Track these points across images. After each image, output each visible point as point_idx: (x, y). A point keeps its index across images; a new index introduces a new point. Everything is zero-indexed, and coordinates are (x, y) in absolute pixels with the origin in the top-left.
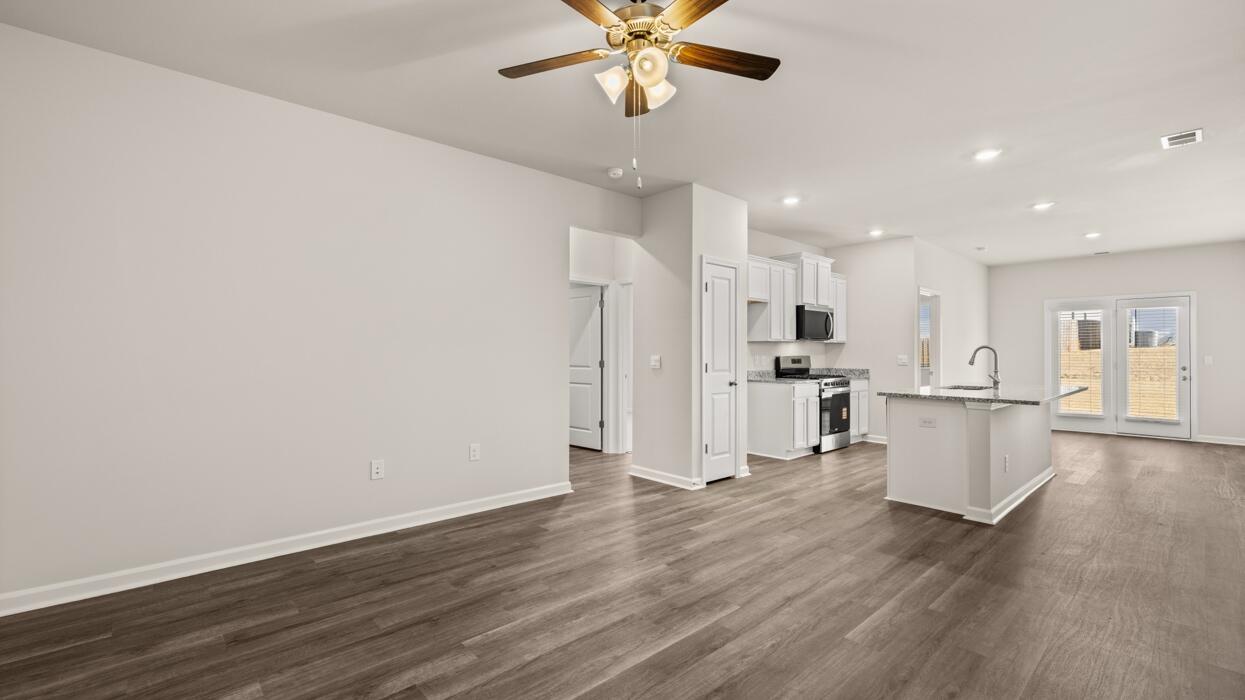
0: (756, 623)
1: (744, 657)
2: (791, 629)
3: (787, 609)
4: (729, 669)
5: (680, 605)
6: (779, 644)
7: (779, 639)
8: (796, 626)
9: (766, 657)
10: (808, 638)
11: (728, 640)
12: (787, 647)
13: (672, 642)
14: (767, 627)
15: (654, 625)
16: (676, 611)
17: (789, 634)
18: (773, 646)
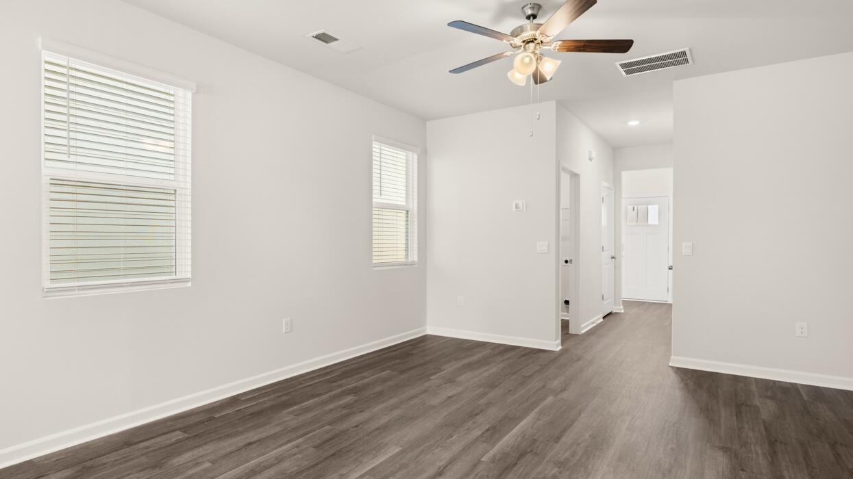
0: (465, 449)
1: (468, 429)
2: (439, 449)
3: (442, 463)
4: (474, 423)
5: (529, 457)
6: (448, 438)
7: (448, 441)
8: (437, 451)
9: (455, 430)
10: (426, 445)
11: (482, 436)
12: (442, 437)
13: (515, 430)
14: (456, 448)
15: (535, 438)
16: (529, 450)
17: (441, 445)
18: (452, 437)
